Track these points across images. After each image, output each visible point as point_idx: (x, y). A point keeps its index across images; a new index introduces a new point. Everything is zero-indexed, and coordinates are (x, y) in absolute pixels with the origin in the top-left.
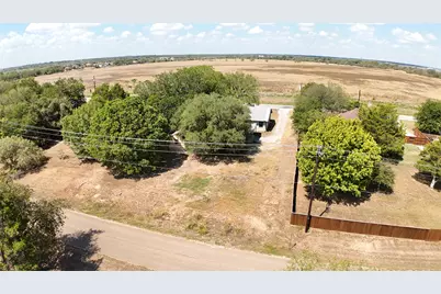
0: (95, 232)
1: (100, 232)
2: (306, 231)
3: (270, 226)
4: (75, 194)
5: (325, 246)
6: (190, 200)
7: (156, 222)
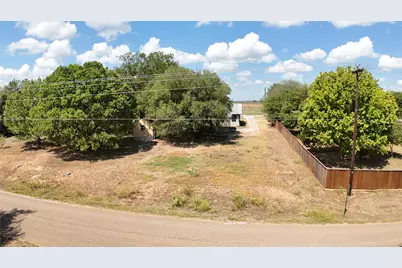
0: (22, 212)
1: (29, 212)
2: (349, 194)
3: (297, 194)
4: (6, 176)
5: (382, 207)
6: (170, 176)
7: (123, 202)
